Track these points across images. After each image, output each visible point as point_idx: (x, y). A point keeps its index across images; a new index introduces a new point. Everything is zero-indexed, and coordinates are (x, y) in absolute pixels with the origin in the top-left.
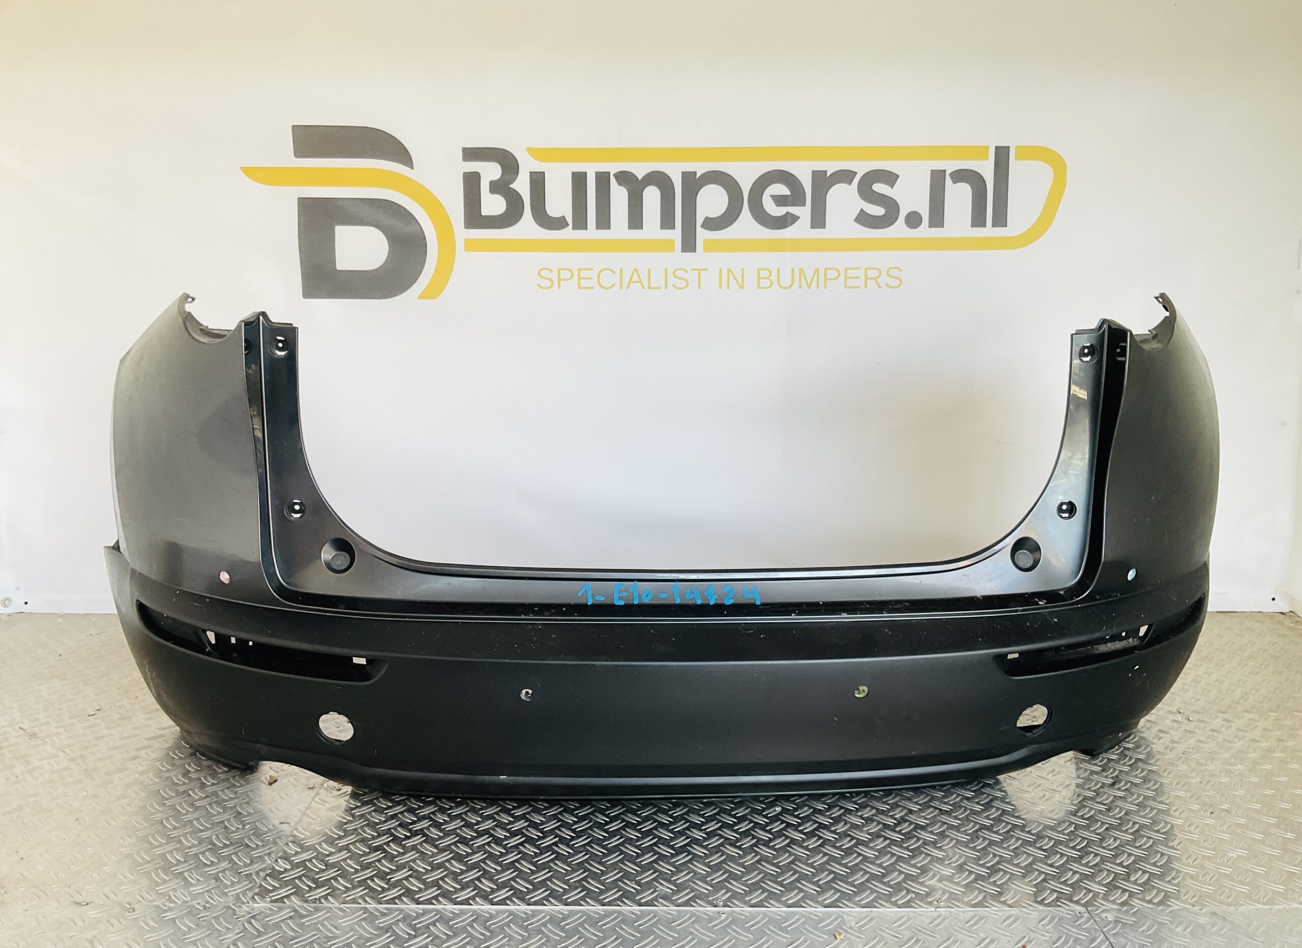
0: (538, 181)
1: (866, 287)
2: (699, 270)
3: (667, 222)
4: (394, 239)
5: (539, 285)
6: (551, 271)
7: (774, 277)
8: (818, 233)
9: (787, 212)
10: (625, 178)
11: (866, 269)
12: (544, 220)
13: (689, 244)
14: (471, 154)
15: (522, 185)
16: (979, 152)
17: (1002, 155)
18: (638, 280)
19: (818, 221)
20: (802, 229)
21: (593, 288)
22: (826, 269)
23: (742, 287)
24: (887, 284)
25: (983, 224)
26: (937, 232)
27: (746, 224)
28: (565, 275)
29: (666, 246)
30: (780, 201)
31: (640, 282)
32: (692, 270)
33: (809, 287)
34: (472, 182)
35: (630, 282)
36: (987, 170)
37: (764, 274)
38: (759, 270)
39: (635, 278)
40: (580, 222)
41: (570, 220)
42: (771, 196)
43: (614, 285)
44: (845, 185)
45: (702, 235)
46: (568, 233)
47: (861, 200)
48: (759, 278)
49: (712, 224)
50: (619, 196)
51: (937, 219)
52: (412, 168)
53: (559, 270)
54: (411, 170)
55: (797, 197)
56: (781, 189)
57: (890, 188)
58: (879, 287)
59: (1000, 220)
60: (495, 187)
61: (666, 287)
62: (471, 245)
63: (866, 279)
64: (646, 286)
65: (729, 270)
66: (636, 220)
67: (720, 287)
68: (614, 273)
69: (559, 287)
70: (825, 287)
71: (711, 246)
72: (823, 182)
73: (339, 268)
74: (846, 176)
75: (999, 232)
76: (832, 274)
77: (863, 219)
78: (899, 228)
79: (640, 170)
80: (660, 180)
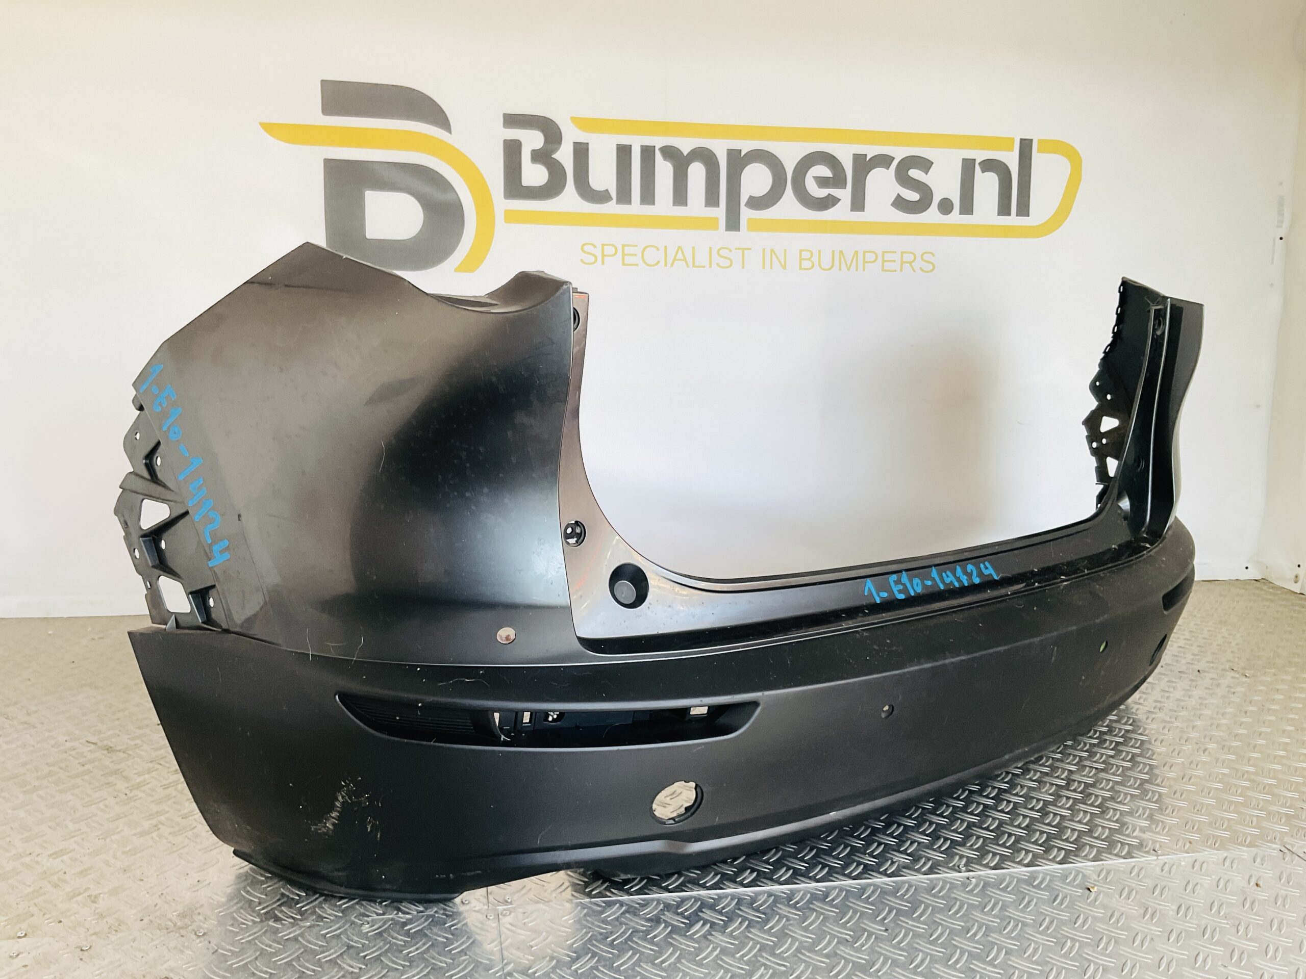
0: (581, 152)
1: (901, 270)
2: (743, 249)
3: (712, 199)
4: (430, 207)
5: (582, 260)
6: (594, 246)
7: (815, 259)
8: (857, 216)
9: (829, 194)
10: (670, 153)
11: (902, 253)
12: (586, 191)
13: (733, 223)
14: (511, 120)
15: (565, 156)
16: (1004, 143)
17: (1026, 146)
18: (682, 258)
19: (858, 203)
20: (842, 211)
21: (637, 265)
22: (865, 252)
23: (784, 267)
24: (921, 268)
25: (1008, 213)
26: (966, 219)
27: (788, 203)
28: (609, 250)
29: (708, 224)
30: (823, 182)
31: (685, 259)
32: (736, 249)
33: (849, 269)
34: (512, 150)
35: (675, 259)
36: (1012, 161)
37: (806, 255)
38: (801, 251)
39: (680, 256)
40: (624, 196)
41: (613, 193)
42: (814, 177)
43: (658, 262)
44: (884, 170)
45: (746, 213)
46: (612, 207)
47: (897, 183)
48: (801, 259)
49: (756, 203)
50: (664, 170)
51: (967, 207)
52: (450, 132)
53: (603, 245)
54: (449, 134)
55: (838, 180)
56: (823, 171)
57: (925, 175)
58: (914, 271)
59: (1023, 210)
60: (539, 156)
61: (710, 266)
62: (511, 217)
63: (902, 262)
64: (690, 264)
65: (772, 251)
66: (680, 196)
67: (764, 268)
68: (658, 249)
69: (603, 263)
70: (864, 270)
71: (755, 226)
72: (863, 165)
73: (369, 236)
74: (884, 161)
75: (1022, 221)
76: (870, 257)
77: (900, 203)
78: (932, 214)
79: (686, 146)
80: (705, 156)
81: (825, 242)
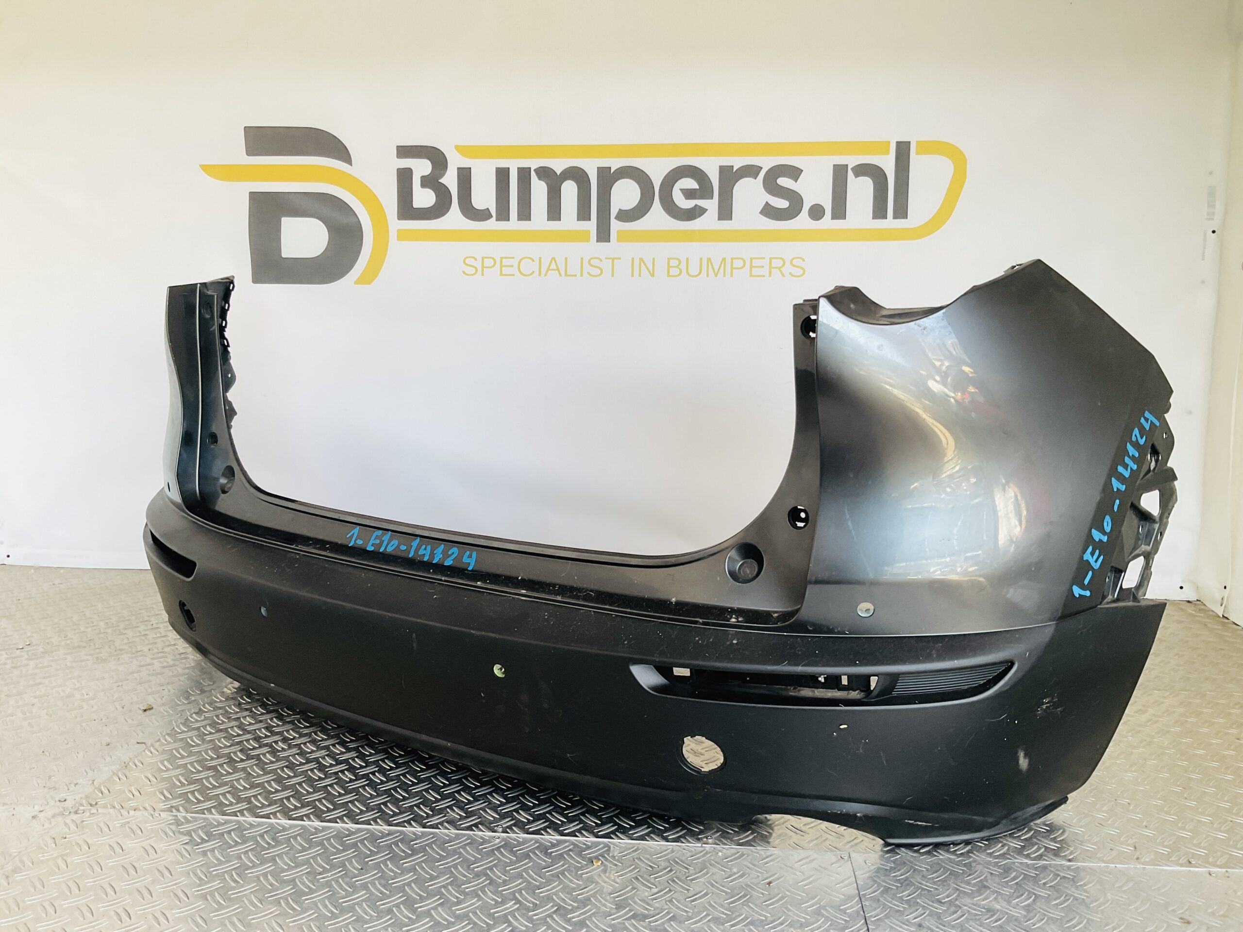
0: (465, 176)
1: (770, 276)
2: (613, 259)
3: (583, 214)
4: (335, 230)
5: (464, 272)
6: (476, 259)
7: (683, 266)
8: (725, 225)
9: (696, 205)
10: (544, 173)
11: (771, 259)
12: (470, 212)
13: (603, 235)
14: (404, 151)
15: (450, 179)
16: (880, 147)
17: (903, 151)
18: (555, 268)
19: (725, 213)
20: (709, 220)
21: (514, 275)
22: (732, 259)
23: (653, 275)
24: (790, 273)
25: (885, 217)
26: (839, 224)
27: (657, 214)
28: (488, 262)
29: (581, 237)
30: (689, 194)
31: (558, 269)
32: (606, 258)
33: (716, 275)
34: (405, 176)
35: (548, 269)
36: (888, 164)
37: (674, 263)
38: (669, 259)
39: (553, 266)
40: (503, 214)
41: (493, 212)
42: (681, 189)
43: (533, 272)
44: (753, 180)
45: (616, 226)
46: (492, 224)
47: (765, 193)
48: (669, 267)
49: (626, 216)
50: (539, 189)
51: (839, 210)
52: (351, 165)
53: (483, 258)
54: (349, 166)
55: (705, 191)
56: (690, 183)
57: (794, 182)
58: (783, 276)
59: (901, 212)
60: (428, 182)
61: (582, 275)
62: (403, 235)
63: (771, 268)
64: (563, 274)
65: (641, 260)
66: (554, 212)
67: (633, 275)
68: (533, 261)
69: (483, 274)
70: (732, 276)
71: (624, 237)
72: (729, 176)
73: (284, 256)
74: (751, 171)
75: (900, 223)
76: (738, 263)
77: (768, 211)
78: (803, 220)
79: (559, 166)
80: (577, 175)
81: (695, 251)
